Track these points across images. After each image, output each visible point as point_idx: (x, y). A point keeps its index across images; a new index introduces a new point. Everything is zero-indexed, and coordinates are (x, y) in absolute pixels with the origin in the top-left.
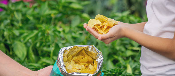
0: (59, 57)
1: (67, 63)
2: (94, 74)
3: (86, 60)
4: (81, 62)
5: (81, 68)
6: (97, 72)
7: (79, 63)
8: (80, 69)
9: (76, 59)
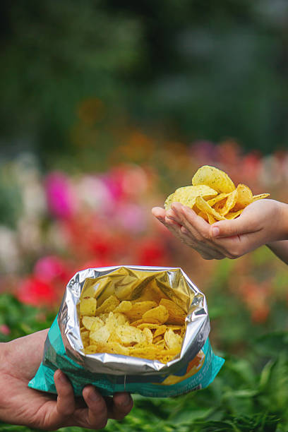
0: (66, 300)
1: (97, 318)
2: (169, 364)
3: (162, 313)
4: (145, 320)
5: (138, 341)
6: (179, 356)
7: (139, 321)
8: (133, 344)
9: (131, 307)
